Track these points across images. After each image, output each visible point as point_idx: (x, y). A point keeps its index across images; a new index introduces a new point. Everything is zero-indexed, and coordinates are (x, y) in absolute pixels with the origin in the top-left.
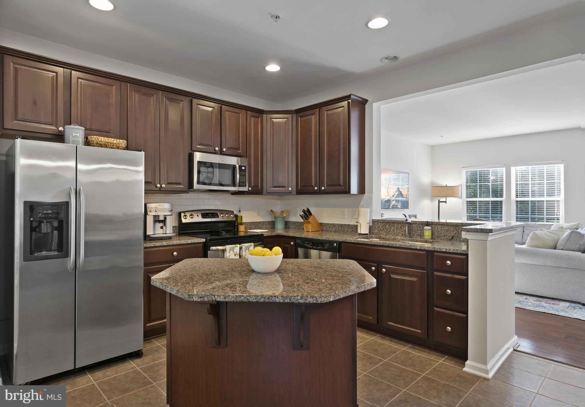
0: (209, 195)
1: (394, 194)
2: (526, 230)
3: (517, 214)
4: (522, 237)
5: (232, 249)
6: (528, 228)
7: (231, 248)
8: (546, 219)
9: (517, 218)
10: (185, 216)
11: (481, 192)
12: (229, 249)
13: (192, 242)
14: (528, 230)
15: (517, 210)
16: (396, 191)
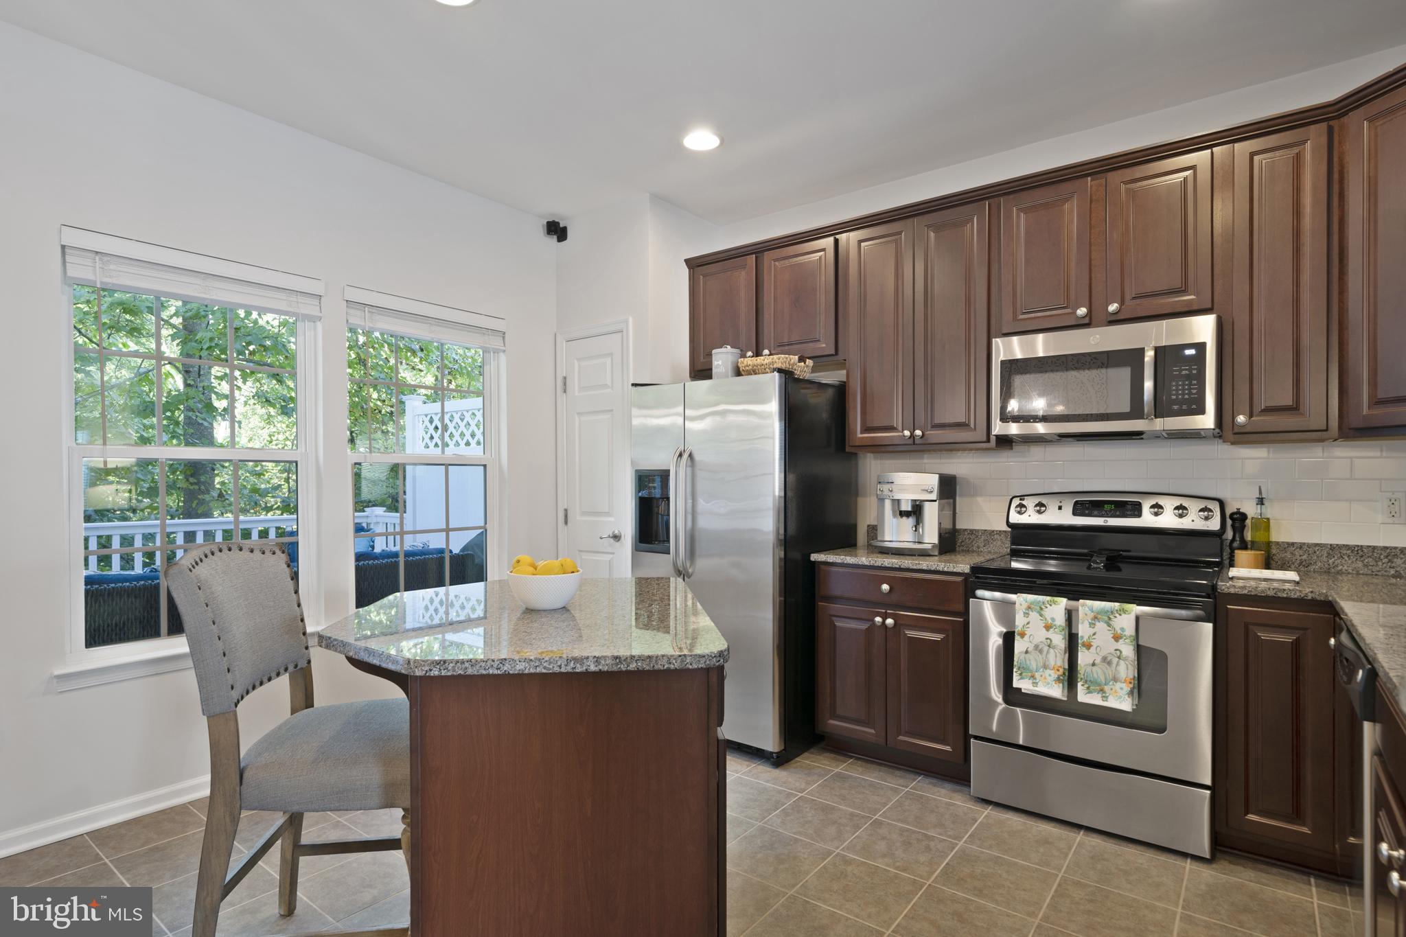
0: (1084, 447)
5: (1038, 608)
7: (1031, 604)
10: (1021, 506)
12: (1025, 605)
13: (933, 569)
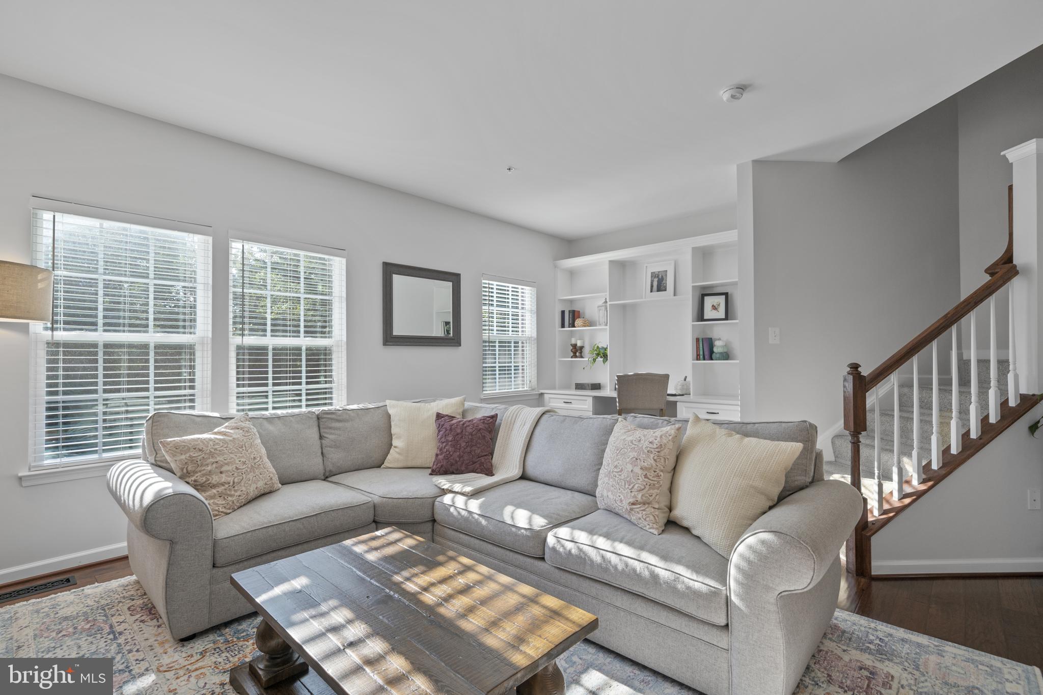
2: (328, 431)
4: (322, 457)
6: (334, 425)
8: (307, 395)
9: (238, 398)
15: (238, 373)
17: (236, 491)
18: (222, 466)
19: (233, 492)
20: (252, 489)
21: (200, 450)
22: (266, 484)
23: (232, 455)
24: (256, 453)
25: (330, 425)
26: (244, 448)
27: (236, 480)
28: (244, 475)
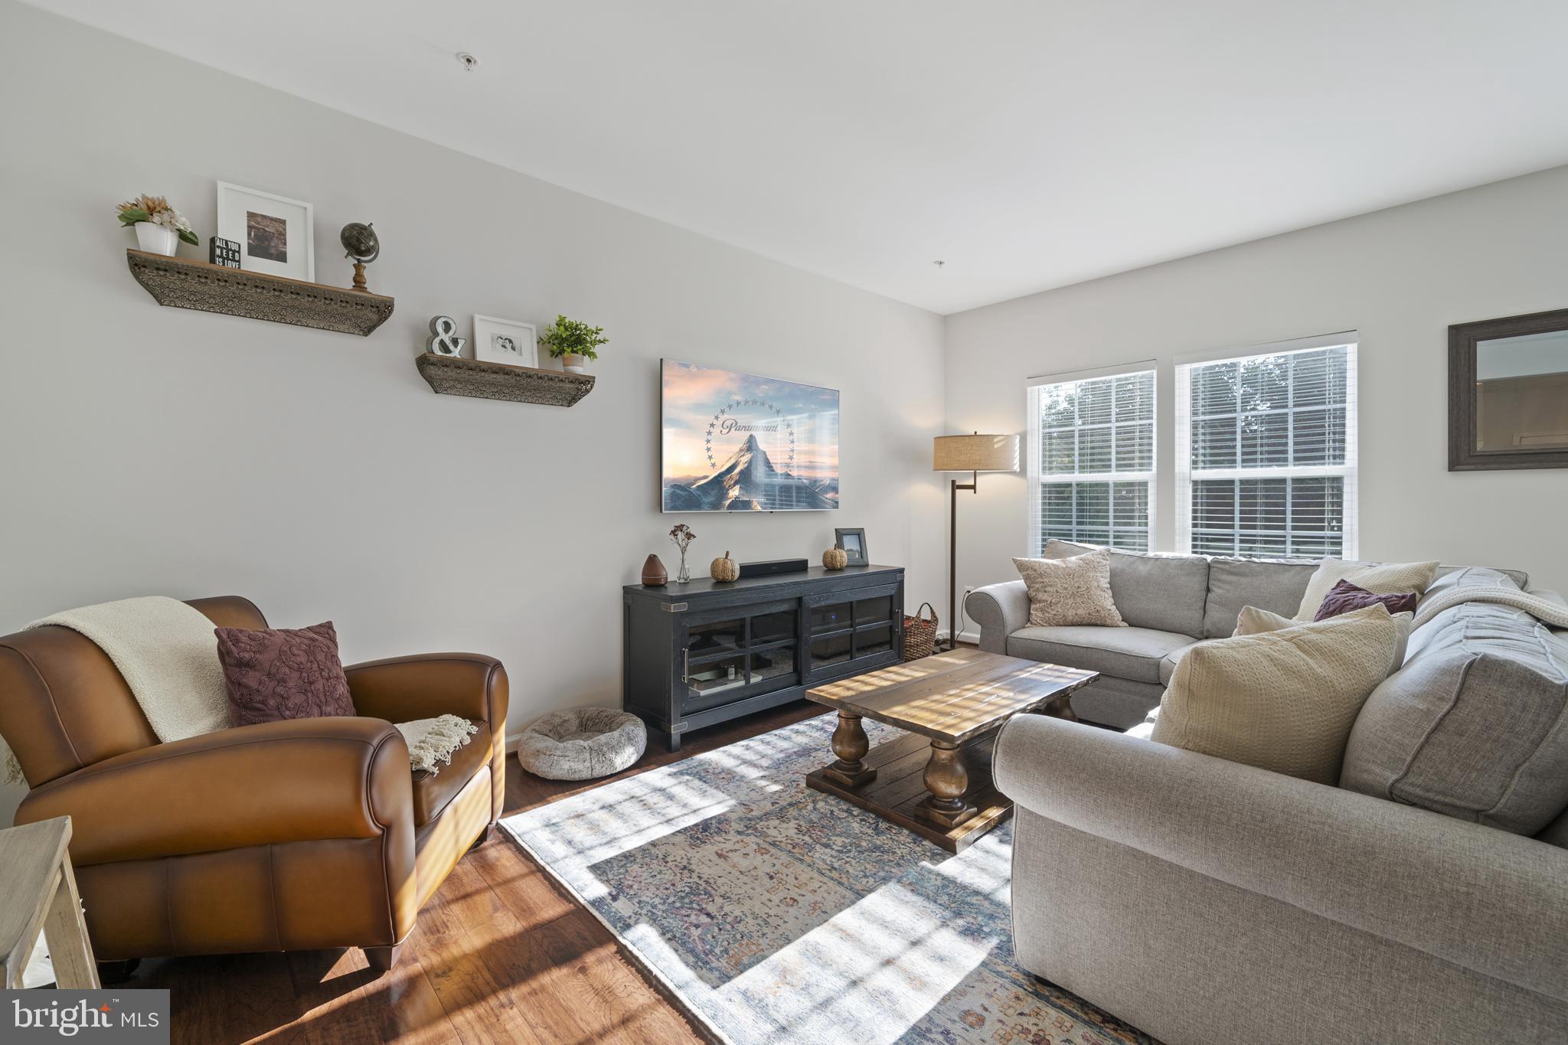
1: (733, 461)
2: (1219, 584)
3: (1195, 526)
4: (1202, 612)
6: (1224, 577)
8: (1294, 543)
9: (1194, 539)
11: (1083, 455)
14: (1222, 585)
15: (1195, 511)
16: (741, 450)
17: (1052, 610)
18: (1046, 587)
19: (1050, 610)
20: (1070, 614)
21: (1035, 570)
22: (1089, 614)
23: (1057, 580)
24: (1082, 583)
25: (1220, 577)
26: (1071, 576)
27: (1053, 601)
28: (1062, 599)
